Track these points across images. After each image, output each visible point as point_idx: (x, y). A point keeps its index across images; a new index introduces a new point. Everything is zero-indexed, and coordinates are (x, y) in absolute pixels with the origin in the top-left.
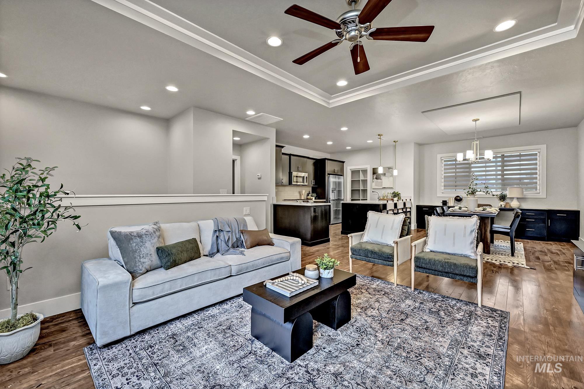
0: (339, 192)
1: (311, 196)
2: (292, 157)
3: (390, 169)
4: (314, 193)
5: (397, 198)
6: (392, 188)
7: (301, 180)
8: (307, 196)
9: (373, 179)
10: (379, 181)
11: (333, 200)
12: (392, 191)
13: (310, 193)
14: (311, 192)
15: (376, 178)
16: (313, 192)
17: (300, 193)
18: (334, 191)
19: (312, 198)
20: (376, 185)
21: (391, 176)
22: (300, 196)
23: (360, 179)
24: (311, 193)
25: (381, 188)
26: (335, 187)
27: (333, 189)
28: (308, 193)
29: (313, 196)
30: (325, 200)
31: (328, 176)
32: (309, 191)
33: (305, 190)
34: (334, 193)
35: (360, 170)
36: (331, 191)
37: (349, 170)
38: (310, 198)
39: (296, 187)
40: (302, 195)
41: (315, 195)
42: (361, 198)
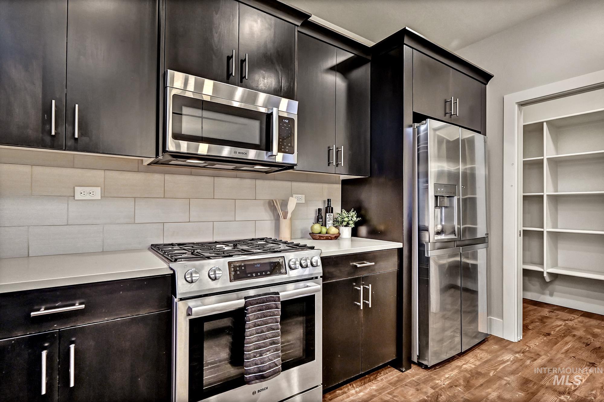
0: (469, 205)
1: (335, 221)
4: (349, 210)
8: (316, 221)
13: (329, 209)
14: (336, 205)
16: (345, 205)
17: (275, 208)
18: (446, 202)
19: (335, 230)
22: (276, 219)
23: (545, 158)
24: (336, 209)
27: (442, 192)
28: (319, 209)
29: (345, 224)
30: (399, 245)
31: (416, 125)
32: (324, 201)
33: (304, 196)
34: (447, 209)
35: (545, 124)
36: (434, 198)
37: (516, 106)
38: (327, 233)
39: (254, 181)
40: (285, 218)
41: (355, 219)
42: (547, 228)
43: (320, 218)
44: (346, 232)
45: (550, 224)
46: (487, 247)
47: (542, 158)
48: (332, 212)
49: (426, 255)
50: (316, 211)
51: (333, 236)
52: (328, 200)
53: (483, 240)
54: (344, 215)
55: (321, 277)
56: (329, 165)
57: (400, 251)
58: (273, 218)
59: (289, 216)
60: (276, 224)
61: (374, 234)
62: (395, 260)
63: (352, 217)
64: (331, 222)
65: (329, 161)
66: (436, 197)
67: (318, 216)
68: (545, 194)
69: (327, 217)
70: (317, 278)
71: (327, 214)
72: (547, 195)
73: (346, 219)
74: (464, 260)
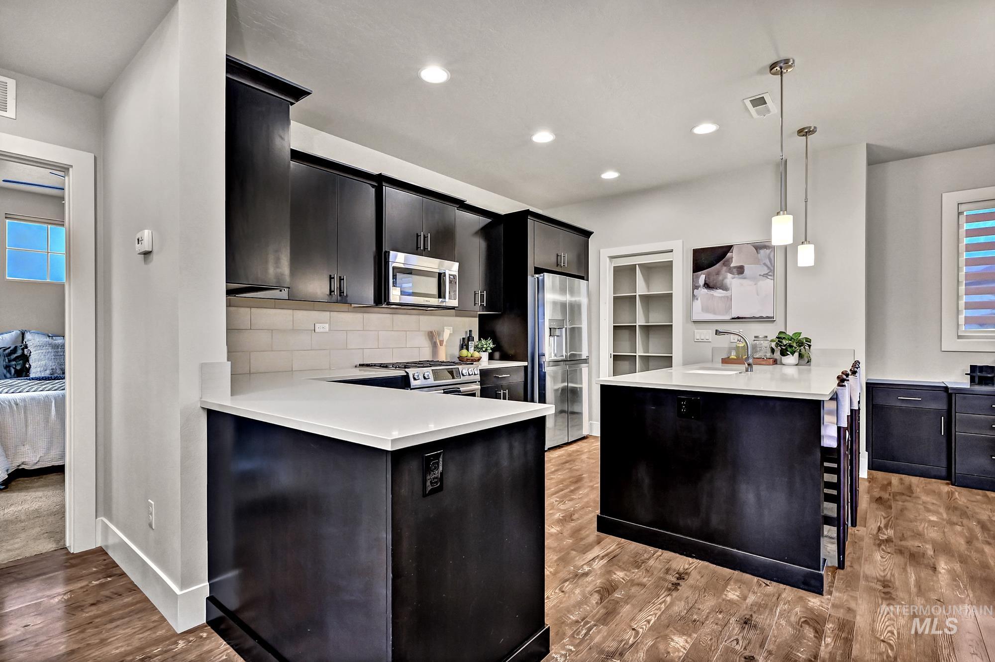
0: (574, 334)
1: (476, 348)
2: (389, 191)
3: (762, 251)
4: (486, 339)
5: (796, 354)
6: (769, 320)
7: (431, 285)
8: (462, 348)
9: (695, 287)
10: (718, 293)
11: (556, 363)
12: (771, 332)
13: (470, 338)
14: (476, 335)
15: (707, 285)
16: (483, 335)
17: (433, 338)
18: (557, 332)
19: (477, 354)
20: (705, 309)
21: (766, 276)
22: (434, 346)
23: (637, 294)
24: (476, 338)
25: (727, 317)
26: (560, 318)
27: (554, 325)
28: (463, 338)
29: (484, 349)
30: (525, 364)
31: (537, 276)
32: (466, 332)
33: (452, 328)
34: (558, 338)
35: (637, 266)
36: (548, 330)
37: (608, 259)
38: (471, 357)
39: (418, 316)
40: (441, 345)
41: (492, 346)
42: (640, 352)
43: (464, 345)
44: (485, 356)
45: (641, 349)
46: (588, 367)
47: (635, 294)
48: (473, 341)
49: (543, 371)
50: (461, 340)
51: (477, 359)
52: (470, 331)
53: (586, 361)
54: (483, 342)
55: (479, 382)
56: (475, 305)
57: (526, 367)
58: (431, 345)
59: (445, 343)
60: (433, 350)
61: (505, 357)
62: (522, 374)
63: (489, 344)
64: (473, 348)
65: (475, 302)
66: (550, 329)
67: (462, 344)
68: (638, 324)
69: (470, 344)
70: (476, 382)
71: (470, 342)
72: (639, 325)
73: (485, 346)
74: (570, 385)
